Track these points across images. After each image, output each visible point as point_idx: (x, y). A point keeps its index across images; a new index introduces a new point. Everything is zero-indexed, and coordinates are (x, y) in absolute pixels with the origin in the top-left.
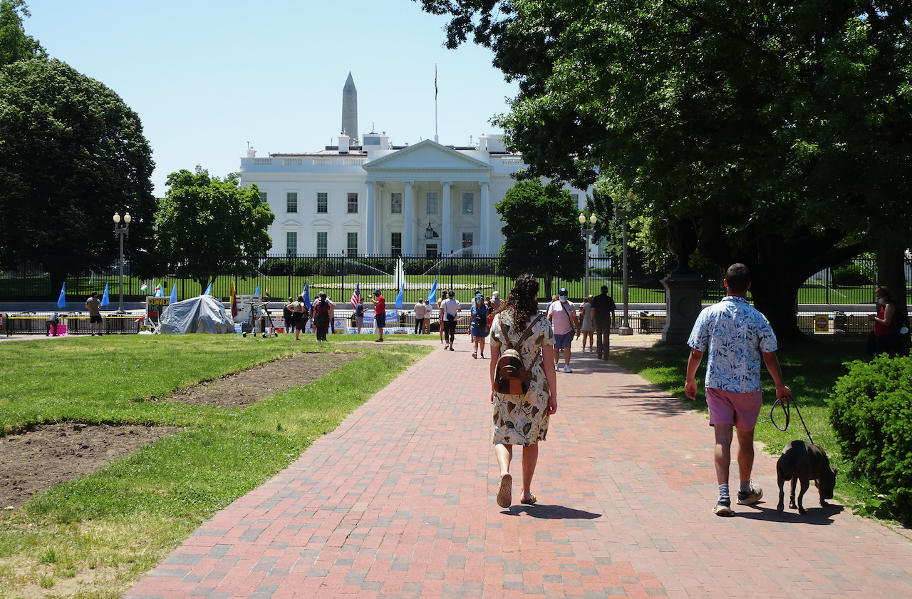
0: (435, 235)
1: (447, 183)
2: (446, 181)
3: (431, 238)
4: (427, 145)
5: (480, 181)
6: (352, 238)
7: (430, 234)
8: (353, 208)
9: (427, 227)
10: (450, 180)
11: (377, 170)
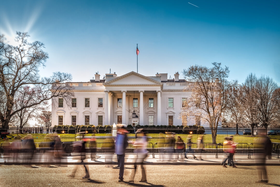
0: (137, 117)
1: (142, 91)
2: (141, 90)
3: (135, 118)
4: (133, 74)
5: (157, 90)
6: (100, 118)
7: (134, 116)
8: (101, 105)
9: (133, 113)
10: (143, 90)
11: (109, 86)
